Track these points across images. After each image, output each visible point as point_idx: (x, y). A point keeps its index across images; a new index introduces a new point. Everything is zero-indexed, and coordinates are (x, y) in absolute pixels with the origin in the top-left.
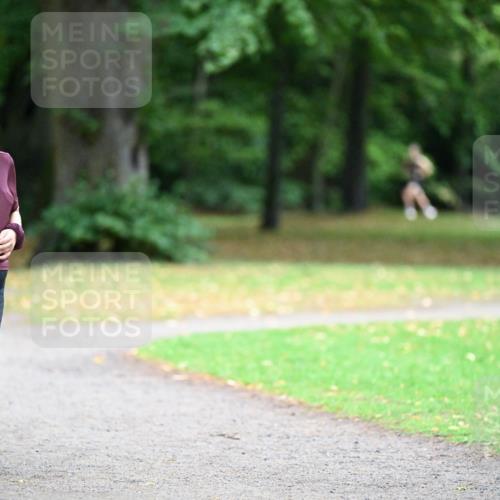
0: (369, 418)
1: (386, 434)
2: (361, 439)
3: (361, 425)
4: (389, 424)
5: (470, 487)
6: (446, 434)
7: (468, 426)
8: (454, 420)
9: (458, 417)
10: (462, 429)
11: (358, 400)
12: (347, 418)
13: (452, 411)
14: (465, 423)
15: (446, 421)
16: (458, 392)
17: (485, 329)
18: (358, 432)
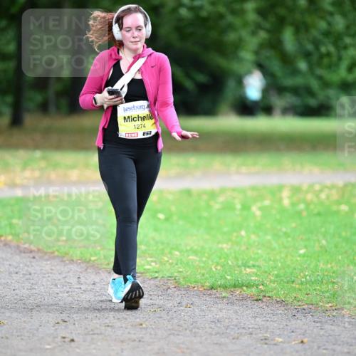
0: (88, 260)
1: (100, 271)
2: (82, 276)
3: (83, 265)
4: (101, 264)
5: (159, 309)
6: (142, 271)
7: (157, 266)
8: (148, 262)
9: (151, 259)
10: (154, 268)
11: (80, 247)
12: (73, 260)
13: (147, 255)
14: (156, 264)
15: (143, 262)
16: (152, 242)
17: (171, 197)
18: (80, 270)
